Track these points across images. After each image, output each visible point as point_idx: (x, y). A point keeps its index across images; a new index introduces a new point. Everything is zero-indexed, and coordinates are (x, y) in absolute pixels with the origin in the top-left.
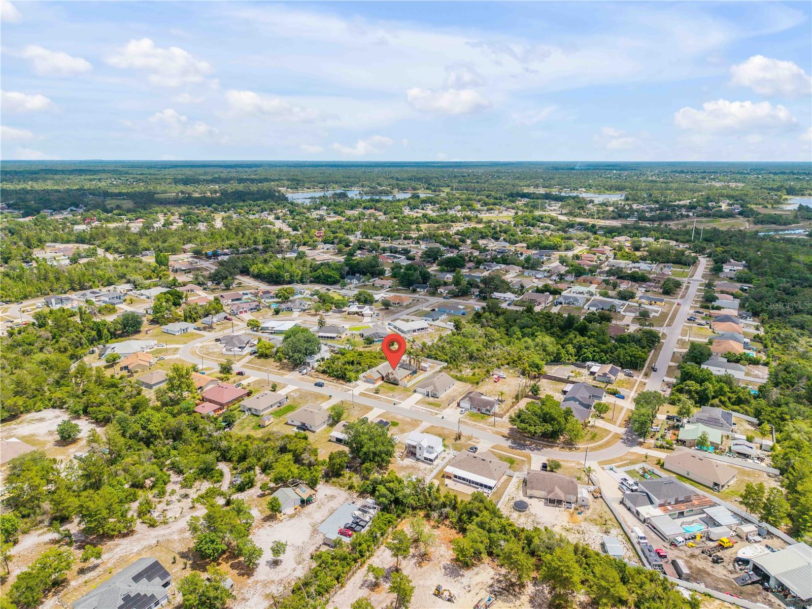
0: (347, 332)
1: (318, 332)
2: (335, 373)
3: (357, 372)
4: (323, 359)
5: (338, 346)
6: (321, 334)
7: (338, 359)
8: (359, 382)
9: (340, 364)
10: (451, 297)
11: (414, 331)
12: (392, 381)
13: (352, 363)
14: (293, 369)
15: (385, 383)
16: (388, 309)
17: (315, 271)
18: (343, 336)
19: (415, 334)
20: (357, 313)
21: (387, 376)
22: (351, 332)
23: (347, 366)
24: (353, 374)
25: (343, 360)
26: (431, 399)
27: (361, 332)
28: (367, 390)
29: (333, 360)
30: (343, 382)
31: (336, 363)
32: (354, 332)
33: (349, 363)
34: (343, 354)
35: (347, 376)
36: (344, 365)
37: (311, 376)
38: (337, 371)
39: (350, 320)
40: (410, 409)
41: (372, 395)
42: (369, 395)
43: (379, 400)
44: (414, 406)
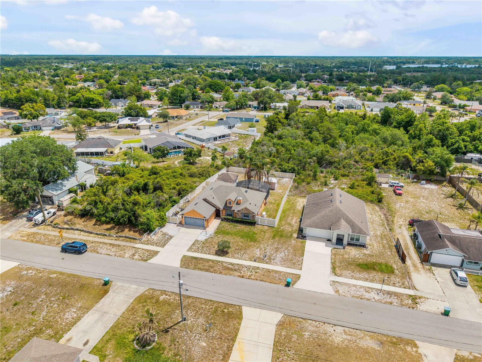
0: (121, 145)
1: (76, 147)
2: (112, 215)
3: (160, 206)
4: (83, 187)
5: (108, 163)
6: (80, 150)
7: (114, 183)
8: (170, 229)
9: (120, 193)
10: (230, 111)
11: (215, 139)
12: (239, 216)
13: (145, 189)
14: (15, 215)
15: (226, 224)
16: (166, 121)
17: (75, 95)
18: (116, 151)
19: (217, 142)
20: (130, 126)
21: (227, 207)
22: (128, 145)
23: (136, 197)
24: (153, 213)
25: (122, 186)
26: (353, 252)
27: (143, 144)
28: (196, 246)
29: (103, 187)
30: (131, 234)
31: (111, 192)
32: (132, 145)
33: (138, 190)
34: (122, 175)
35: (142, 220)
36: (129, 194)
37: (55, 226)
38: (116, 209)
39: (121, 133)
40: (333, 293)
41: (215, 260)
42: (208, 261)
43: (239, 276)
44: (337, 282)
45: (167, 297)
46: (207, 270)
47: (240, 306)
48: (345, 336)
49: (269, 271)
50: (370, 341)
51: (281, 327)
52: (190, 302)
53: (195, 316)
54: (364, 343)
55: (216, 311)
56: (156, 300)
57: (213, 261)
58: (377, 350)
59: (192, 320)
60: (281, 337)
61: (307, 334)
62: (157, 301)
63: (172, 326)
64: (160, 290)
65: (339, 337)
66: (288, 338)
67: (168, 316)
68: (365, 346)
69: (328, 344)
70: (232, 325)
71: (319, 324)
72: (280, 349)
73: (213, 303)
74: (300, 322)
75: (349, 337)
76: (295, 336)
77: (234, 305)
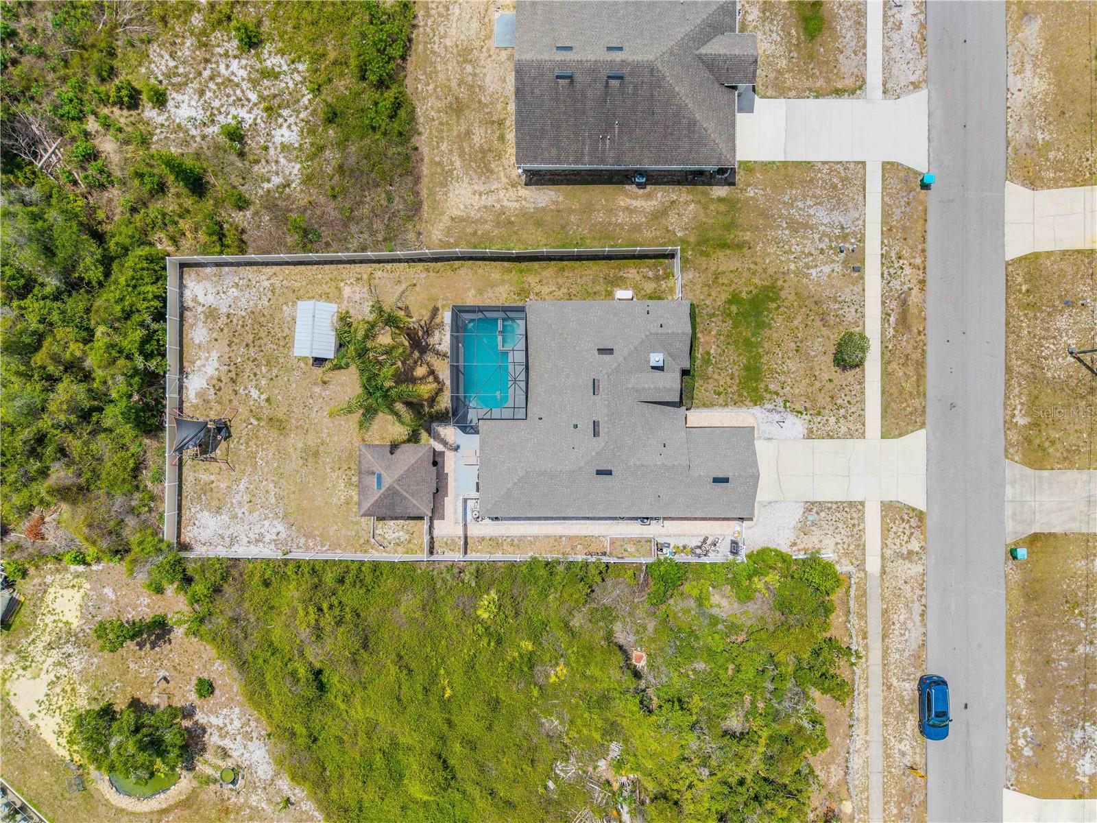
40: (923, 94)
41: (882, 358)
42: (886, 374)
43: (922, 290)
44: (884, 85)
45: (1016, 412)
46: (921, 364)
47: (1008, 264)
48: (1028, 73)
49: (888, 231)
50: (1027, 32)
51: (1038, 182)
52: (1019, 363)
53: (1055, 337)
54: (1034, 41)
55: (1032, 306)
56: (1030, 429)
57: (886, 363)
58: (1044, 23)
59: (1065, 338)
60: (1060, 178)
61: (1040, 137)
62: (1034, 425)
63: (1088, 367)
64: (1006, 434)
65: (1032, 83)
66: (1058, 166)
67: (1065, 387)
68: (1039, 41)
69: (1054, 100)
70: (1055, 267)
71: (1011, 117)
72: (1088, 175)
73: (1013, 316)
74: (1016, 151)
75: (1028, 67)
76: (1051, 155)
77: (1007, 276)
